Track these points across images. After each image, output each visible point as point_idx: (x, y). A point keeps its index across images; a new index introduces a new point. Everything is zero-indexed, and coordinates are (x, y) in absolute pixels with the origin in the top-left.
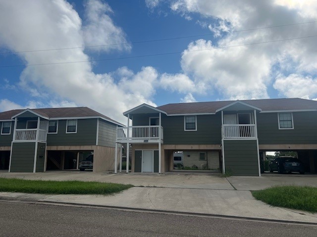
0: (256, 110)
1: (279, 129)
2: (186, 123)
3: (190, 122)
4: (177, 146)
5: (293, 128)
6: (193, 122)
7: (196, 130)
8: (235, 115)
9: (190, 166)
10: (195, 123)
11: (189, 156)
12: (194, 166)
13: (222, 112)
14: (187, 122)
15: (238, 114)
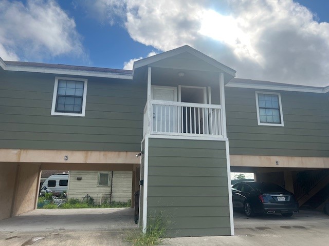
0: (225, 73)
1: (259, 124)
2: (58, 96)
3: (71, 92)
4: (23, 153)
5: (282, 125)
6: (78, 94)
7: (83, 114)
8: (175, 89)
9: (80, 197)
10: (81, 97)
11: (79, 179)
12: (88, 196)
13: (150, 69)
14: (63, 92)
15: (180, 86)
